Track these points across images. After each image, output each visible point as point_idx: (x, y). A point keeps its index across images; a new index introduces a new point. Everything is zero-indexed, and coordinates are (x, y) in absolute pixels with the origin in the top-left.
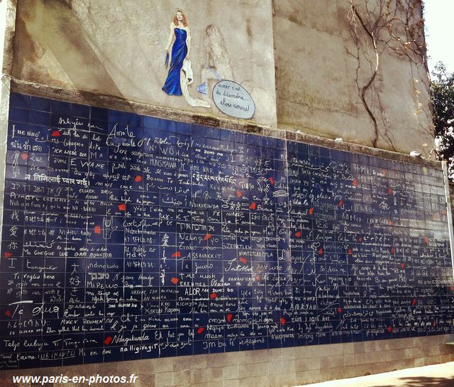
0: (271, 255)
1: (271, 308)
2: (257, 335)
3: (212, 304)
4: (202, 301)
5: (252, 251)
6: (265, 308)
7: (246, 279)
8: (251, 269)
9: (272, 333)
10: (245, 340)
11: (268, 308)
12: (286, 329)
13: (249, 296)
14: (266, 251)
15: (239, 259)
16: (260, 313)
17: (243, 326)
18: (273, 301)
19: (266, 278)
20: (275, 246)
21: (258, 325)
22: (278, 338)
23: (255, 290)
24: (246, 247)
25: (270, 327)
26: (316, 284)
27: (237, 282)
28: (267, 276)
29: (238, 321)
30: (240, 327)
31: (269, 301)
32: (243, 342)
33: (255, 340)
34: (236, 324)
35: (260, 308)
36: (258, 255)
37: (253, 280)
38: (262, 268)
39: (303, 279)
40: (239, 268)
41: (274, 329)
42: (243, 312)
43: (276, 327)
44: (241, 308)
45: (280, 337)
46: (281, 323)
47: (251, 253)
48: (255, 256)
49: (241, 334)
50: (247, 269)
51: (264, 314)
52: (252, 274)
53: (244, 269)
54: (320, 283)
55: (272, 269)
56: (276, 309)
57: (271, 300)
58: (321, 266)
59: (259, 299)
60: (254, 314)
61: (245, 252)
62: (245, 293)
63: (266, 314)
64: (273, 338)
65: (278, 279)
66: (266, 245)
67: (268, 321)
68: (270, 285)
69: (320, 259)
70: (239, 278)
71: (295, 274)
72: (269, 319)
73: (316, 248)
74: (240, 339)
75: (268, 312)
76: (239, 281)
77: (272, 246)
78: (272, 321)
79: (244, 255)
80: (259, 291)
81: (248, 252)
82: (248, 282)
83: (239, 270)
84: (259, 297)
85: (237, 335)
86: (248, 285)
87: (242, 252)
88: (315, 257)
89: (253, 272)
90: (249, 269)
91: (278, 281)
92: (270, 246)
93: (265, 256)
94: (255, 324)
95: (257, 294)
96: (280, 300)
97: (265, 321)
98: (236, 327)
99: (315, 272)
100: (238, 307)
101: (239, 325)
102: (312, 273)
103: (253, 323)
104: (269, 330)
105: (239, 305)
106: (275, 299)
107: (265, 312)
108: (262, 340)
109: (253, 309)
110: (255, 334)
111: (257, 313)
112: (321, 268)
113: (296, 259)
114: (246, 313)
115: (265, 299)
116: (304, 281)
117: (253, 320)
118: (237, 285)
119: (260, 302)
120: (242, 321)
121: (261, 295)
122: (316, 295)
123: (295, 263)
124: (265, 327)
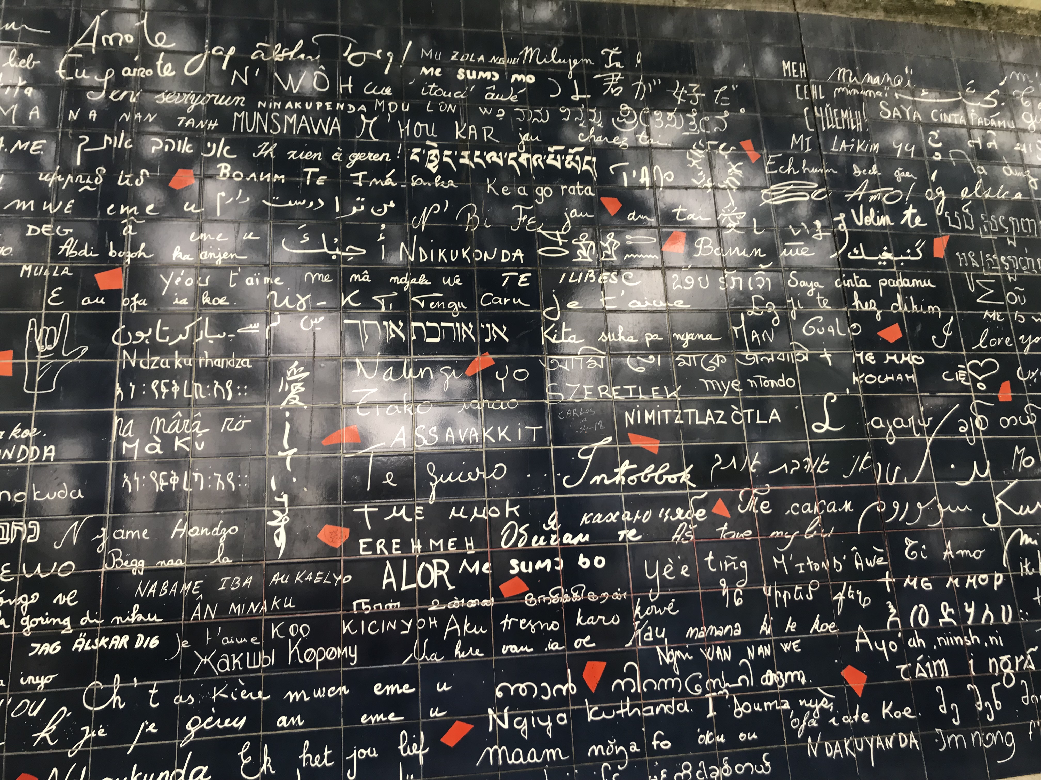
0: (775, 415)
1: (791, 626)
2: (732, 741)
3: (507, 621)
4: (461, 613)
5: (684, 405)
6: (766, 629)
7: (665, 515)
8: (685, 476)
9: (809, 731)
10: (673, 767)
11: (779, 627)
12: (875, 713)
13: (681, 582)
14: (747, 404)
15: (624, 439)
16: (739, 652)
17: (662, 709)
18: (797, 596)
19: (758, 507)
20: (791, 383)
21: (735, 700)
22: (838, 754)
23: (710, 558)
24: (655, 391)
25: (794, 705)
26: (1000, 519)
27: (623, 529)
28: (761, 499)
29: (638, 687)
30: (649, 711)
31: (781, 600)
32: (664, 773)
33: (726, 766)
34: (628, 699)
35: (738, 628)
36: (712, 419)
37: (695, 517)
38: (735, 467)
39: (935, 503)
40: (628, 474)
41: (816, 715)
42: (658, 648)
43: (825, 704)
44: (649, 631)
45: (847, 748)
46: (850, 689)
47: (677, 413)
48: (697, 422)
49: (655, 743)
50: (666, 473)
51: (761, 654)
52: (692, 495)
53: (649, 476)
54: (1022, 514)
55: (784, 468)
56: (815, 631)
57: (787, 595)
58: (1017, 448)
59: (731, 593)
60: (710, 655)
61: (653, 412)
62: (661, 572)
63: (769, 654)
64: (815, 753)
65: (816, 509)
66: (748, 380)
67: (780, 683)
68: (778, 533)
69: (1008, 421)
70: (629, 513)
71: (894, 486)
72: (787, 674)
73: (983, 381)
74: (652, 762)
75: (777, 643)
76: (630, 526)
77: (772, 381)
78: (804, 678)
79: (647, 422)
80: (729, 561)
81: (666, 411)
82: (672, 526)
83: (629, 481)
84: (731, 584)
85: (635, 747)
86: (674, 538)
87: (639, 412)
88: (979, 414)
89: (694, 486)
90: (675, 476)
91: (818, 517)
92: (766, 384)
93: (742, 421)
94: (722, 697)
95: (721, 574)
96: (831, 593)
97: (767, 682)
98: (630, 715)
99: (988, 471)
100: (633, 631)
101: (642, 702)
102: (977, 478)
103: (708, 692)
104: (793, 718)
105: (636, 620)
106: (810, 588)
107: (765, 644)
108: (758, 762)
109: (703, 636)
110: (722, 740)
111: (724, 650)
112: (1019, 456)
113: (891, 427)
114: (672, 652)
115: (762, 589)
116: (942, 510)
117: (711, 680)
118: (621, 542)
119: (737, 603)
120: (657, 687)
121: (740, 574)
122: (1005, 566)
123: (891, 440)
124: (768, 706)
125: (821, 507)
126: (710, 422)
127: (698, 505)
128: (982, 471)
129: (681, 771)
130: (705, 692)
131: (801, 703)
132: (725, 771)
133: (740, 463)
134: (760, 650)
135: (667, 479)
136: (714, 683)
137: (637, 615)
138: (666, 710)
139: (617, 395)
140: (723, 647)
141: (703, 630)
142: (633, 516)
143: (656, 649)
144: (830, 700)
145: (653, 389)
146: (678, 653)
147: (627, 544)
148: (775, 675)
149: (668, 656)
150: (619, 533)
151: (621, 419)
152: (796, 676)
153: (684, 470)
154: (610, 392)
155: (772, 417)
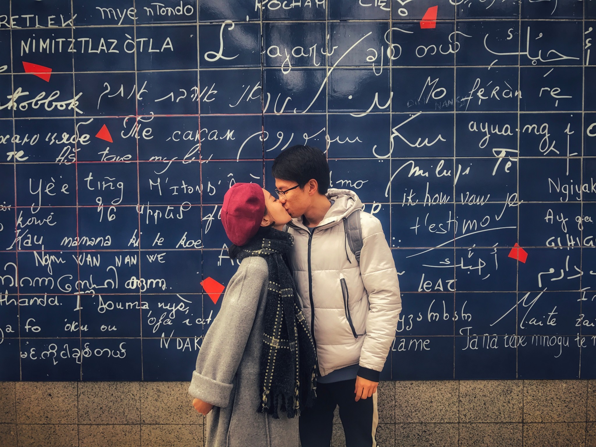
0: (168, 44)
1: (158, 241)
2: (94, 331)
5: (79, 33)
6: (135, 242)
7: (51, 139)
8: (73, 103)
9: (163, 328)
10: (41, 347)
11: (147, 241)
13: (59, 198)
14: (141, 33)
15: (18, 67)
16: (108, 259)
17: (36, 301)
18: (168, 216)
19: (140, 133)
20: (189, 10)
21: (100, 298)
22: (187, 348)
23: (90, 178)
24: (51, 20)
25: (154, 306)
26: (391, 151)
27: (13, 151)
28: (144, 126)
29: (15, 282)
30: (24, 302)
31: (152, 217)
32: (33, 351)
33: (87, 350)
34: (7, 292)
35: (108, 240)
36: (105, 48)
37: (79, 141)
38: (122, 95)
39: (324, 133)
40: (19, 100)
41: (172, 316)
42: (35, 252)
43: (181, 307)
44: (28, 238)
45: (196, 344)
46: (207, 297)
47: (71, 42)
48: (90, 51)
49: (27, 327)
50: (56, 100)
51: (128, 262)
52: (78, 121)
53: (40, 103)
54: (418, 146)
55: (171, 96)
56: (181, 246)
57: (159, 213)
58: (429, 79)
59: (106, 210)
60: (81, 261)
61: (48, 41)
62: (43, 188)
63: (135, 263)
64: (167, 346)
65: (198, 136)
66: (145, 8)
67: (143, 287)
68: (157, 158)
69: (426, 50)
70: (18, 137)
71: (281, 116)
72: (149, 281)
73: (405, 7)
74: (24, 341)
75: (144, 254)
76: (19, 148)
77: (170, 9)
78: (164, 285)
79: (41, 51)
80: (107, 181)
81: (60, 40)
82: (58, 149)
83: (20, 107)
84: (107, 202)
85: (10, 329)
86: (57, 159)
87: (34, 41)
88: (393, 43)
89: (81, 112)
90: (63, 103)
91: (198, 145)
92: (163, 12)
93: (135, 49)
94: (89, 296)
95: (98, 193)
96: (201, 214)
97: (130, 286)
98: (7, 304)
99: (389, 102)
100: (15, 237)
101: (19, 294)
102: (376, 108)
103: (77, 291)
104: (150, 317)
105: (18, 229)
106: (181, 209)
107: (132, 254)
108: (115, 348)
109: (76, 245)
110: (86, 329)
111: (94, 258)
112: (429, 88)
113: (288, 57)
114: (47, 257)
115: (136, 207)
116: (329, 141)
117: (80, 281)
118: (9, 162)
119: (110, 219)
120: (32, 284)
121: (116, 193)
122: (387, 196)
123: (285, 70)
124: (129, 306)
125: (203, 135)
126: (102, 50)
127: (83, 130)
128: (382, 102)
129: (48, 351)
130: (74, 290)
131: (160, 306)
132: (86, 353)
133: (127, 91)
134: (127, 260)
135: (56, 106)
136: (83, 284)
137: (19, 224)
138: (39, 302)
139: (14, 25)
140: (93, 255)
141: (77, 240)
142: (22, 139)
143: (33, 253)
144: (186, 305)
145: (49, 18)
146: (53, 257)
147: (15, 164)
148: (139, 282)
149: (44, 260)
150: (8, 154)
151: (17, 47)
152: (157, 283)
153: (73, 98)
154: (8, 22)
155: (164, 46)
